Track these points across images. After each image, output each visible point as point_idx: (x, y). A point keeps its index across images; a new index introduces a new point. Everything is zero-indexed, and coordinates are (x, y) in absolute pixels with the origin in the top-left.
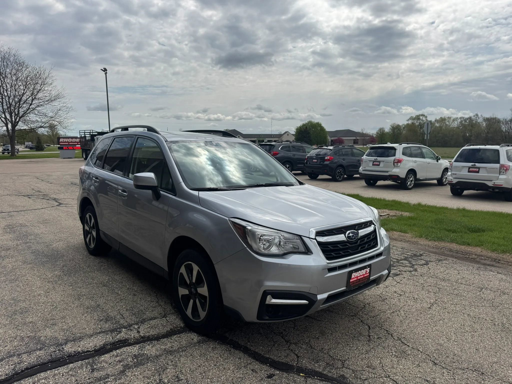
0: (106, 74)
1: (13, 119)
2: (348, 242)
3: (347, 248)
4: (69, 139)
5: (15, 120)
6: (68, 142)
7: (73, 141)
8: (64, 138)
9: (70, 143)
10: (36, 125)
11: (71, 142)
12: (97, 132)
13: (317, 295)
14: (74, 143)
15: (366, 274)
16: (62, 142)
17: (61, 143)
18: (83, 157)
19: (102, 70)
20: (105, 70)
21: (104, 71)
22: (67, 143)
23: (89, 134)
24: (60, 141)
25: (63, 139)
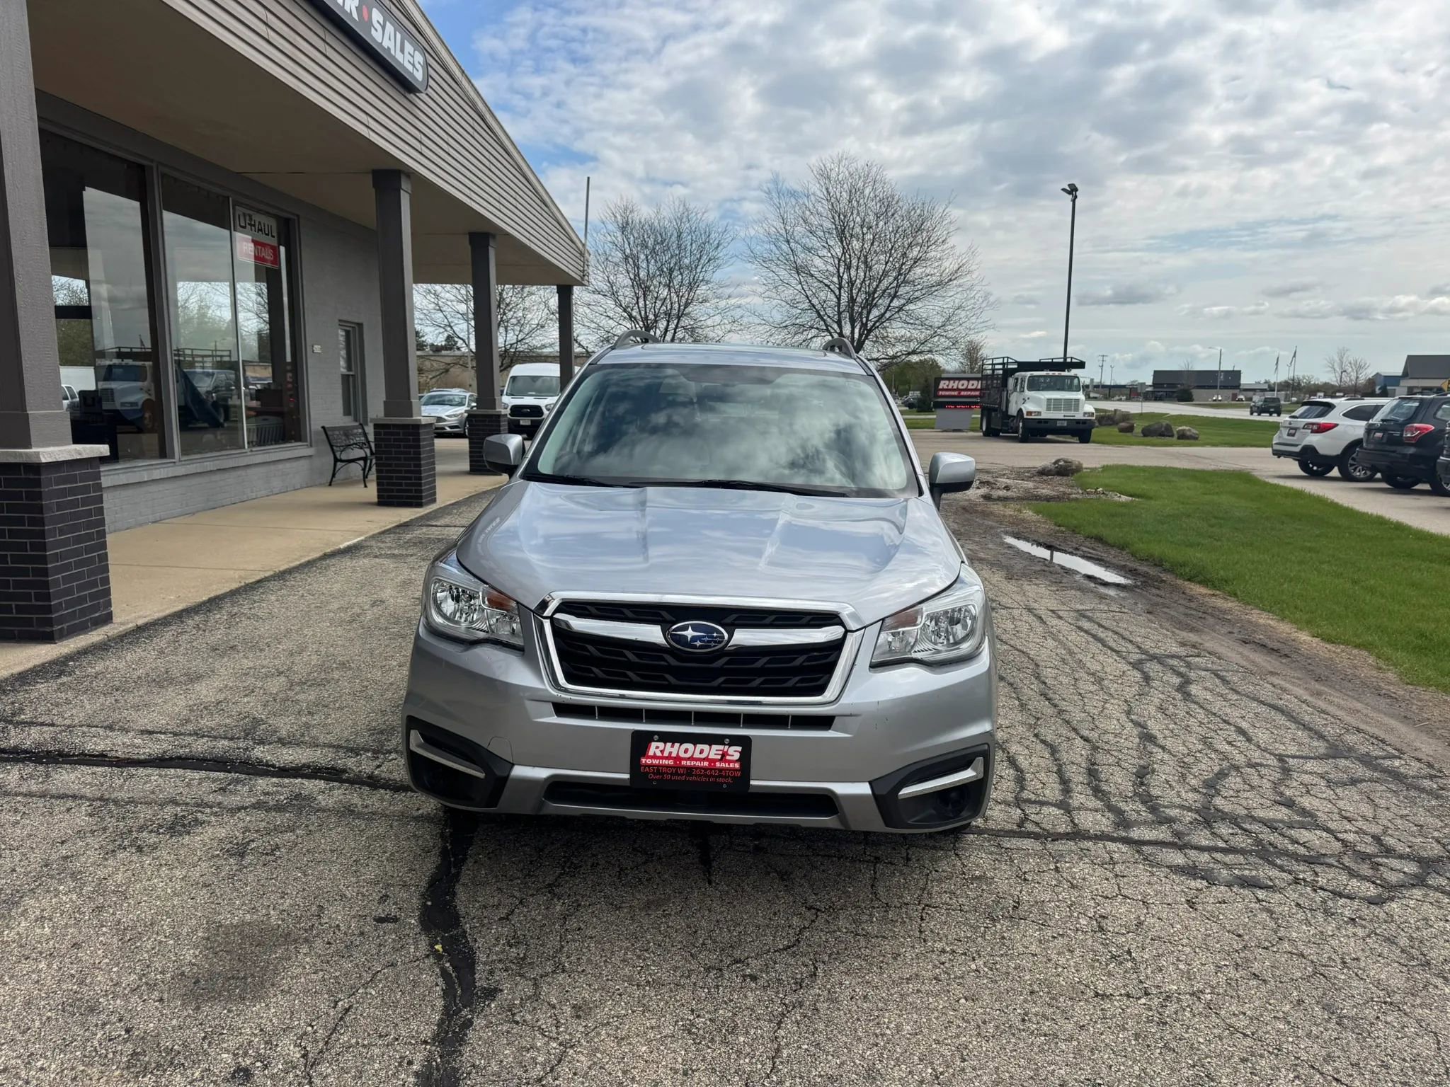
0: (1074, 201)
1: (856, 336)
2: (669, 651)
3: (663, 666)
4: (962, 382)
5: (860, 335)
6: (958, 389)
7: (970, 387)
8: (949, 379)
9: (962, 393)
10: (900, 348)
11: (966, 390)
12: (1016, 362)
13: (513, 765)
14: (973, 393)
15: (721, 760)
16: (943, 390)
17: (940, 393)
18: (981, 428)
19: (1064, 190)
20: (1072, 190)
21: (1069, 193)
22: (956, 393)
23: (1001, 367)
24: (940, 387)
25: (947, 382)
